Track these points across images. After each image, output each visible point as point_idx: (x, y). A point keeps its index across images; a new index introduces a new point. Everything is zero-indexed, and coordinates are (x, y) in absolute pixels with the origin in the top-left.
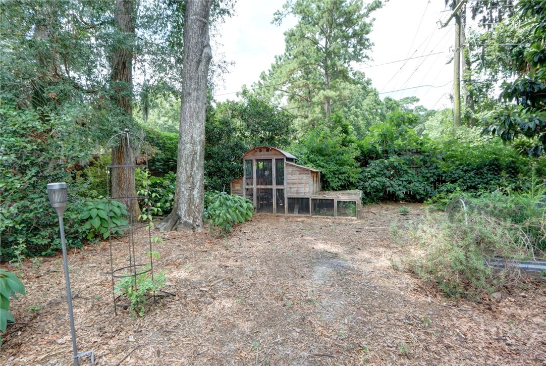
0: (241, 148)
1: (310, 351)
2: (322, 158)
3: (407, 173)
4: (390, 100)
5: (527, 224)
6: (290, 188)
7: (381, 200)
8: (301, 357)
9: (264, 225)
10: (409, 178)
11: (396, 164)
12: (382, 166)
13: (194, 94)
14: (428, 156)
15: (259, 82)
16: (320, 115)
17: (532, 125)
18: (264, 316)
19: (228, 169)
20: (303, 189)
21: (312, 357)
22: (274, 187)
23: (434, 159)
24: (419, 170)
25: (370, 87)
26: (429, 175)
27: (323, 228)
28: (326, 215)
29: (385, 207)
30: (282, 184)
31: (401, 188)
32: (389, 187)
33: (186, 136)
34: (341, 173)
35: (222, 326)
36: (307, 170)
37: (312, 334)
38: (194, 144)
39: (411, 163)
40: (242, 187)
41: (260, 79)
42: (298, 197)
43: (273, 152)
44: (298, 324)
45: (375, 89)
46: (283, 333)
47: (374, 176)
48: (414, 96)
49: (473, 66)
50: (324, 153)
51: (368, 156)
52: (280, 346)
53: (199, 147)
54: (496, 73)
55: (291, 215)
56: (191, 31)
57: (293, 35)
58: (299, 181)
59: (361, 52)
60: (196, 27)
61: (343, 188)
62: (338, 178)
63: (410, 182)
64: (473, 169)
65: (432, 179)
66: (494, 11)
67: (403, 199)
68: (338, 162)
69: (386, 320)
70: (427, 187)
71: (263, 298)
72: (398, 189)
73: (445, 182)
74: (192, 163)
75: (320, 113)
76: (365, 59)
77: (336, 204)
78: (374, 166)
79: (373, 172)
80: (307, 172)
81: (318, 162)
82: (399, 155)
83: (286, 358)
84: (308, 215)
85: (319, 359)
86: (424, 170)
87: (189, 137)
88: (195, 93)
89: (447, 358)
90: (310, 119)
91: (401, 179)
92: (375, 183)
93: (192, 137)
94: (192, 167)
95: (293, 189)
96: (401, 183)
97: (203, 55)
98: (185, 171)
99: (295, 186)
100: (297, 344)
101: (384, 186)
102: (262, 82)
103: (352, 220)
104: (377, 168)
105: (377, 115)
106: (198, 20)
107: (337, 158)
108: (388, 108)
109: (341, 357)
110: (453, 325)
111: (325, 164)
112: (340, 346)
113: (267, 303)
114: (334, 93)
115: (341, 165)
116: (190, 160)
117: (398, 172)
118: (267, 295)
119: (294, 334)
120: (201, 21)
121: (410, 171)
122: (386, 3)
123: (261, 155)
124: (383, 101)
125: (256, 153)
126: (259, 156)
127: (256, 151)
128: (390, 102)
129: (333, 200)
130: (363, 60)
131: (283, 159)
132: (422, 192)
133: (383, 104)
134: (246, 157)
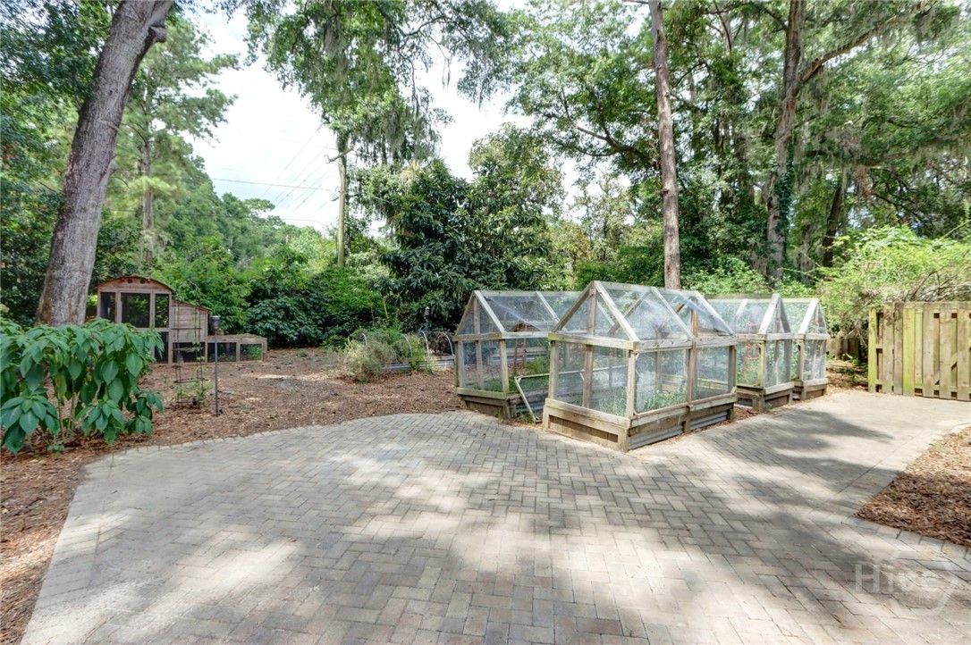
4: (234, 199)
5: (394, 344)
6: (178, 331)
10: (301, 322)
11: (288, 305)
12: (274, 307)
13: (92, 210)
17: (397, 287)
20: (196, 332)
23: (322, 302)
24: (308, 313)
26: (318, 318)
28: (229, 361)
30: (166, 326)
31: (293, 331)
32: (281, 330)
33: (74, 262)
34: (229, 314)
39: (299, 304)
42: (190, 341)
43: (152, 285)
47: (265, 318)
48: (268, 199)
49: (351, 200)
54: (371, 213)
56: (98, 136)
58: (191, 322)
60: (106, 134)
61: (235, 331)
63: (302, 325)
65: (320, 322)
70: (317, 330)
72: (290, 332)
73: (333, 325)
74: (79, 297)
76: (206, 134)
77: (238, 348)
78: (263, 307)
79: (265, 314)
80: (203, 312)
82: (288, 295)
84: (203, 363)
86: (313, 313)
87: (79, 263)
88: (94, 210)
91: (293, 322)
92: (268, 325)
93: (83, 263)
94: (79, 302)
95: (181, 332)
96: (292, 325)
97: (109, 167)
98: (67, 306)
99: (185, 328)
101: (277, 329)
103: (260, 363)
104: (268, 309)
106: (109, 127)
108: (229, 211)
114: (168, 186)
115: (230, 305)
116: (77, 293)
117: (288, 315)
120: (113, 129)
121: (301, 314)
122: (246, 67)
123: (130, 287)
124: (220, 197)
125: (123, 284)
126: (128, 288)
127: (123, 281)
128: (233, 204)
129: (235, 343)
130: (201, 133)
131: (168, 295)
132: (313, 335)
133: (222, 204)
134: (103, 288)
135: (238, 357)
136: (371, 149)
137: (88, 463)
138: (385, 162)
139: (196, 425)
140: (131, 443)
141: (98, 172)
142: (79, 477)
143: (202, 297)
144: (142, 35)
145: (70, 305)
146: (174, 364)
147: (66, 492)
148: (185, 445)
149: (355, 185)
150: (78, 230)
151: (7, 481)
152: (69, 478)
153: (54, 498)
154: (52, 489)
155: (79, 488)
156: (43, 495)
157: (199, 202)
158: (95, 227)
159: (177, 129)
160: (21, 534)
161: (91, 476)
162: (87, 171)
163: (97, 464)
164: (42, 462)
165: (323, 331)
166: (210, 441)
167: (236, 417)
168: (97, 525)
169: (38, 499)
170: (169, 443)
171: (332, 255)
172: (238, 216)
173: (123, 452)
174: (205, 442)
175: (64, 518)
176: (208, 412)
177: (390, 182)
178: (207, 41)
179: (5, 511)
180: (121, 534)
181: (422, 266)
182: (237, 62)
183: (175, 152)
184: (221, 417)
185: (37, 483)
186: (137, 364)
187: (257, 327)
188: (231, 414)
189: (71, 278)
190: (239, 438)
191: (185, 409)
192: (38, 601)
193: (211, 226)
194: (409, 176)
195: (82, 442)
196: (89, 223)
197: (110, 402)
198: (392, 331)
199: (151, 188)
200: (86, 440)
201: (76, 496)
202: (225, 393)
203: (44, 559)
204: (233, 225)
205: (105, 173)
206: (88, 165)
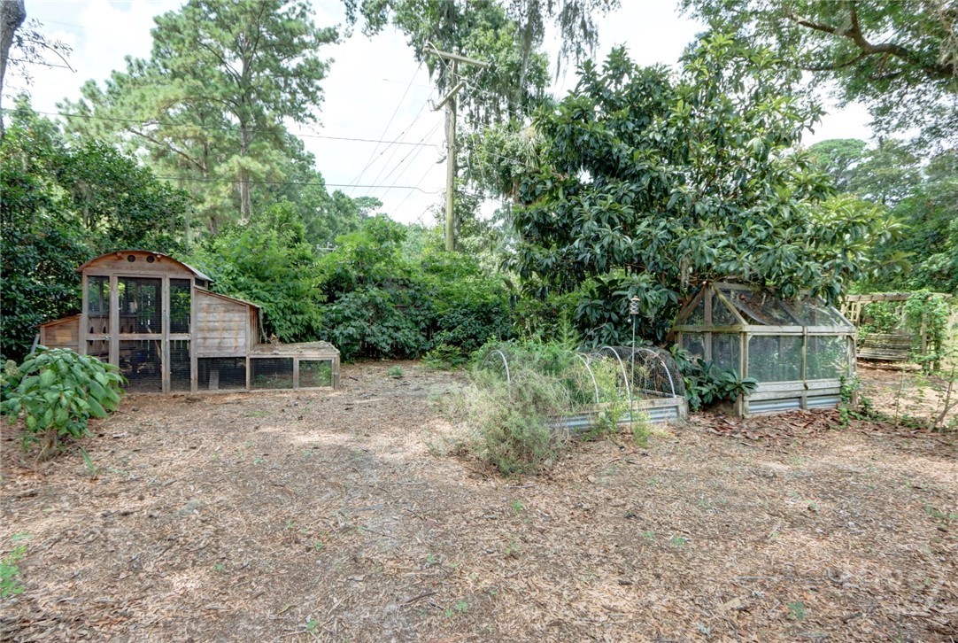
0: (65, 248)
1: (397, 600)
2: (260, 284)
3: (393, 315)
4: (343, 196)
6: (205, 338)
7: (357, 358)
8: (389, 614)
9: (151, 417)
10: (396, 324)
11: (379, 300)
12: (360, 302)
14: (418, 290)
15: (82, 102)
16: (229, 202)
18: (283, 579)
19: (27, 294)
20: (233, 340)
21: (406, 606)
22: (166, 337)
23: (425, 295)
24: (407, 311)
25: (311, 168)
26: (420, 318)
27: (286, 409)
28: (277, 387)
29: (365, 368)
30: (186, 330)
31: (385, 337)
32: (369, 336)
34: (295, 313)
35: (208, 626)
36: (242, 304)
37: (384, 575)
39: (396, 299)
40: (76, 337)
41: (81, 95)
42: (223, 355)
43: (165, 263)
44: (354, 571)
45: (320, 174)
46: (340, 592)
47: (347, 319)
49: (460, 173)
50: (267, 274)
51: (334, 285)
52: (345, 613)
54: (483, 189)
55: (206, 392)
57: (176, 29)
58: (224, 324)
59: (303, 106)
61: (298, 338)
62: (290, 321)
63: (397, 329)
64: (473, 312)
65: (423, 324)
66: (481, 107)
67: (386, 355)
68: (291, 292)
69: (465, 523)
70: (419, 336)
71: (260, 550)
72: (381, 339)
73: (440, 328)
75: (230, 197)
76: (310, 120)
77: (296, 367)
78: (348, 302)
79: (347, 313)
80: (242, 308)
81: (254, 290)
82: (380, 286)
83: (368, 626)
84: (242, 390)
85: (418, 604)
86: (413, 311)
89: (548, 544)
90: (207, 205)
91: (386, 324)
92: (351, 330)
95: (210, 341)
96: (385, 329)
99: (215, 334)
100: (371, 599)
101: (363, 336)
102: (89, 103)
103: (328, 392)
104: (352, 305)
105: (322, 217)
107: (291, 284)
108: (338, 209)
109: (444, 590)
110: (531, 506)
111: (267, 295)
112: (433, 577)
113: (273, 555)
114: (260, 166)
115: (296, 297)
117: (380, 313)
118: (263, 542)
119: (356, 585)
121: (396, 313)
122: (347, 39)
124: (331, 196)
128: (342, 200)
129: (292, 359)
132: (413, 344)
133: (331, 201)
135: (296, 382)
136: (482, 113)
138: (498, 121)
149: (465, 154)
157: (309, 197)
165: (428, 338)
171: (438, 241)
172: (347, 213)
177: (508, 145)
178: (307, 13)
181: (599, 221)
182: (337, 34)
187: (337, 332)
193: (321, 223)
194: (532, 134)
198: (554, 346)
204: (341, 222)
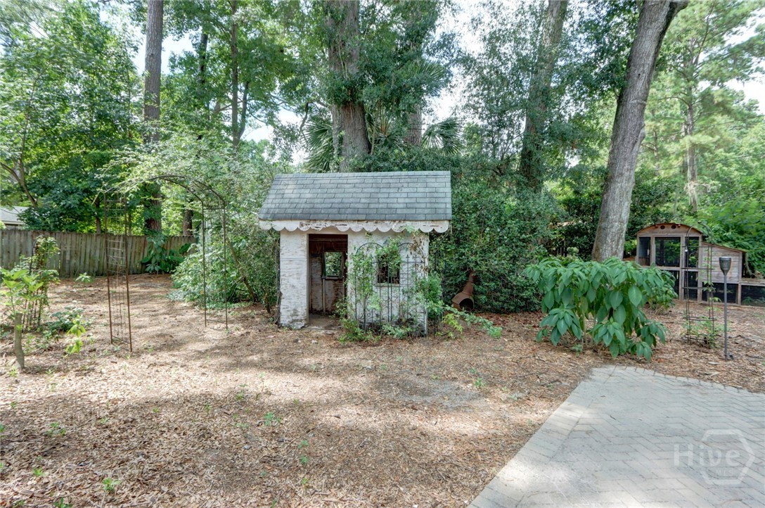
13: (626, 174)
33: (614, 215)
38: (621, 222)
53: (626, 225)
56: (631, 115)
60: (636, 110)
74: (618, 241)
87: (618, 216)
93: (620, 216)
94: (618, 245)
98: (610, 248)
106: (639, 103)
116: (616, 238)
120: (641, 104)
123: (663, 232)
125: (656, 230)
126: (661, 233)
127: (657, 227)
130: (751, 76)
131: (697, 238)
134: (641, 234)
137: (596, 367)
139: (698, 363)
140: (632, 362)
141: (631, 142)
142: (585, 375)
143: (738, 239)
144: (663, 13)
145: (612, 247)
146: (703, 302)
147: (574, 382)
148: (679, 378)
150: (617, 191)
151: (547, 362)
152: (579, 373)
153: (566, 384)
154: (567, 377)
155: (583, 383)
156: (561, 379)
158: (630, 186)
159: (722, 81)
160: (538, 399)
161: (593, 377)
162: (622, 144)
163: (602, 370)
164: (569, 356)
166: (708, 383)
167: (750, 367)
168: (579, 416)
169: (557, 380)
170: (665, 372)
173: (624, 367)
174: (702, 382)
175: (564, 400)
176: (716, 353)
179: (538, 380)
180: (591, 432)
183: (719, 104)
184: (731, 362)
185: (561, 369)
186: (637, 296)
188: (745, 362)
189: (612, 227)
190: (745, 392)
191: (693, 346)
192: (522, 449)
195: (599, 350)
196: (625, 184)
197: (615, 324)
199: (694, 145)
200: (602, 350)
201: (577, 388)
202: (748, 340)
203: (540, 423)
205: (636, 142)
206: (623, 140)
